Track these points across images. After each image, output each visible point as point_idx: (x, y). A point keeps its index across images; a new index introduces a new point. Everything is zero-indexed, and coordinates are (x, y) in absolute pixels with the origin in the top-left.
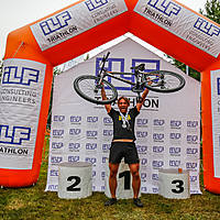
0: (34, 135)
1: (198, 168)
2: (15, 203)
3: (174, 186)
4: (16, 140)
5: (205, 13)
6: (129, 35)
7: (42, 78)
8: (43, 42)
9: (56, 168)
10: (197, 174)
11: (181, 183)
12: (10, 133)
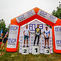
0: (16, 41)
1: (52, 47)
2: (13, 56)
3: (47, 52)
4: (13, 42)
5: (52, 14)
6: (36, 19)
7: (18, 29)
8: (18, 21)
9: (21, 48)
10: (52, 49)
11: (49, 51)
12: (11, 40)
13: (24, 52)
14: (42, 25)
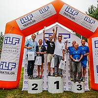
0: (17, 66)
1: (88, 79)
2: (10, 96)
4: (10, 68)
5: (88, 13)
6: (57, 23)
7: (21, 42)
8: (21, 27)
10: (87, 82)
11: (81, 86)
12: (7, 65)
13: (33, 89)
14: (69, 34)
